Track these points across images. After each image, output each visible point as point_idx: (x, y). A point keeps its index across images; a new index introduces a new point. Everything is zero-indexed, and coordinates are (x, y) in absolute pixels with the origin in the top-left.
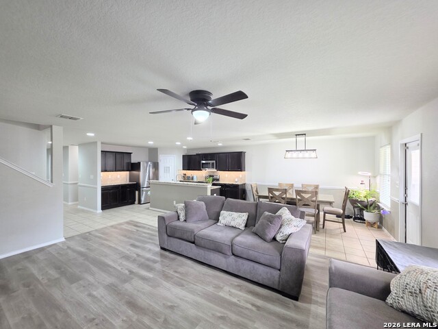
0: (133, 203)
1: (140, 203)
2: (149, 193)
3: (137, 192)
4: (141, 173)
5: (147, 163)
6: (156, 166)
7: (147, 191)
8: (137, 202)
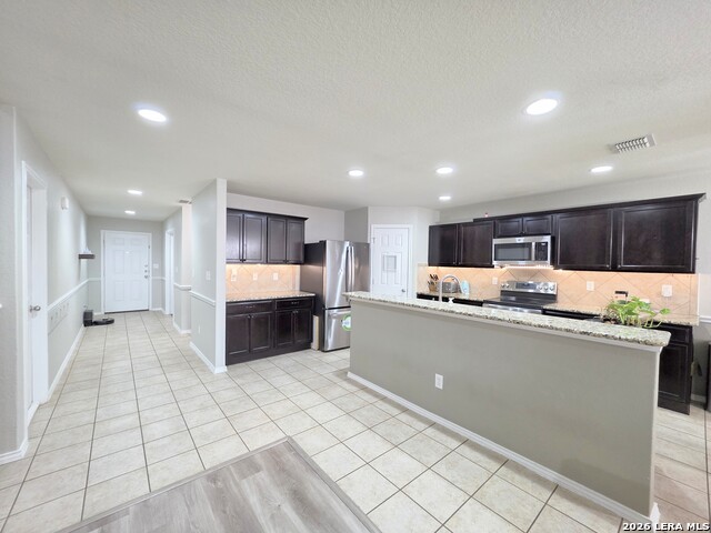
0: (307, 346)
1: (322, 347)
2: (347, 323)
3: (316, 320)
4: (328, 269)
5: (341, 244)
6: (362, 252)
7: (340, 319)
8: (315, 344)
